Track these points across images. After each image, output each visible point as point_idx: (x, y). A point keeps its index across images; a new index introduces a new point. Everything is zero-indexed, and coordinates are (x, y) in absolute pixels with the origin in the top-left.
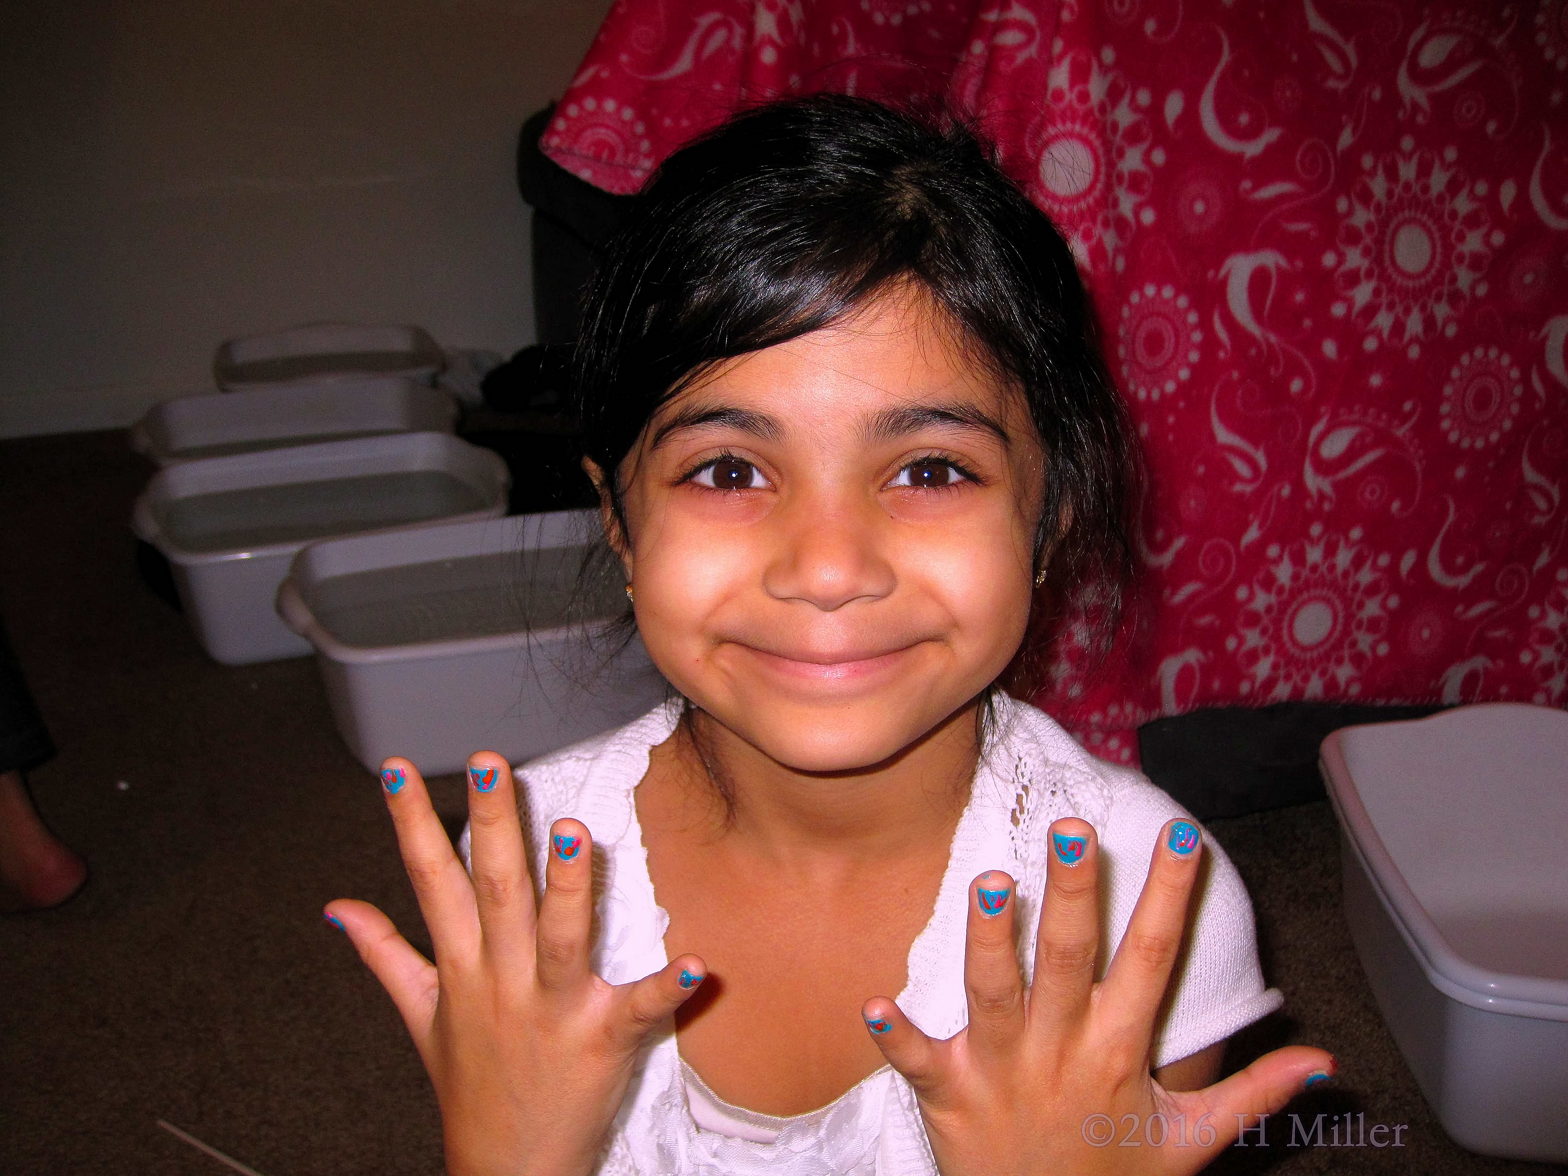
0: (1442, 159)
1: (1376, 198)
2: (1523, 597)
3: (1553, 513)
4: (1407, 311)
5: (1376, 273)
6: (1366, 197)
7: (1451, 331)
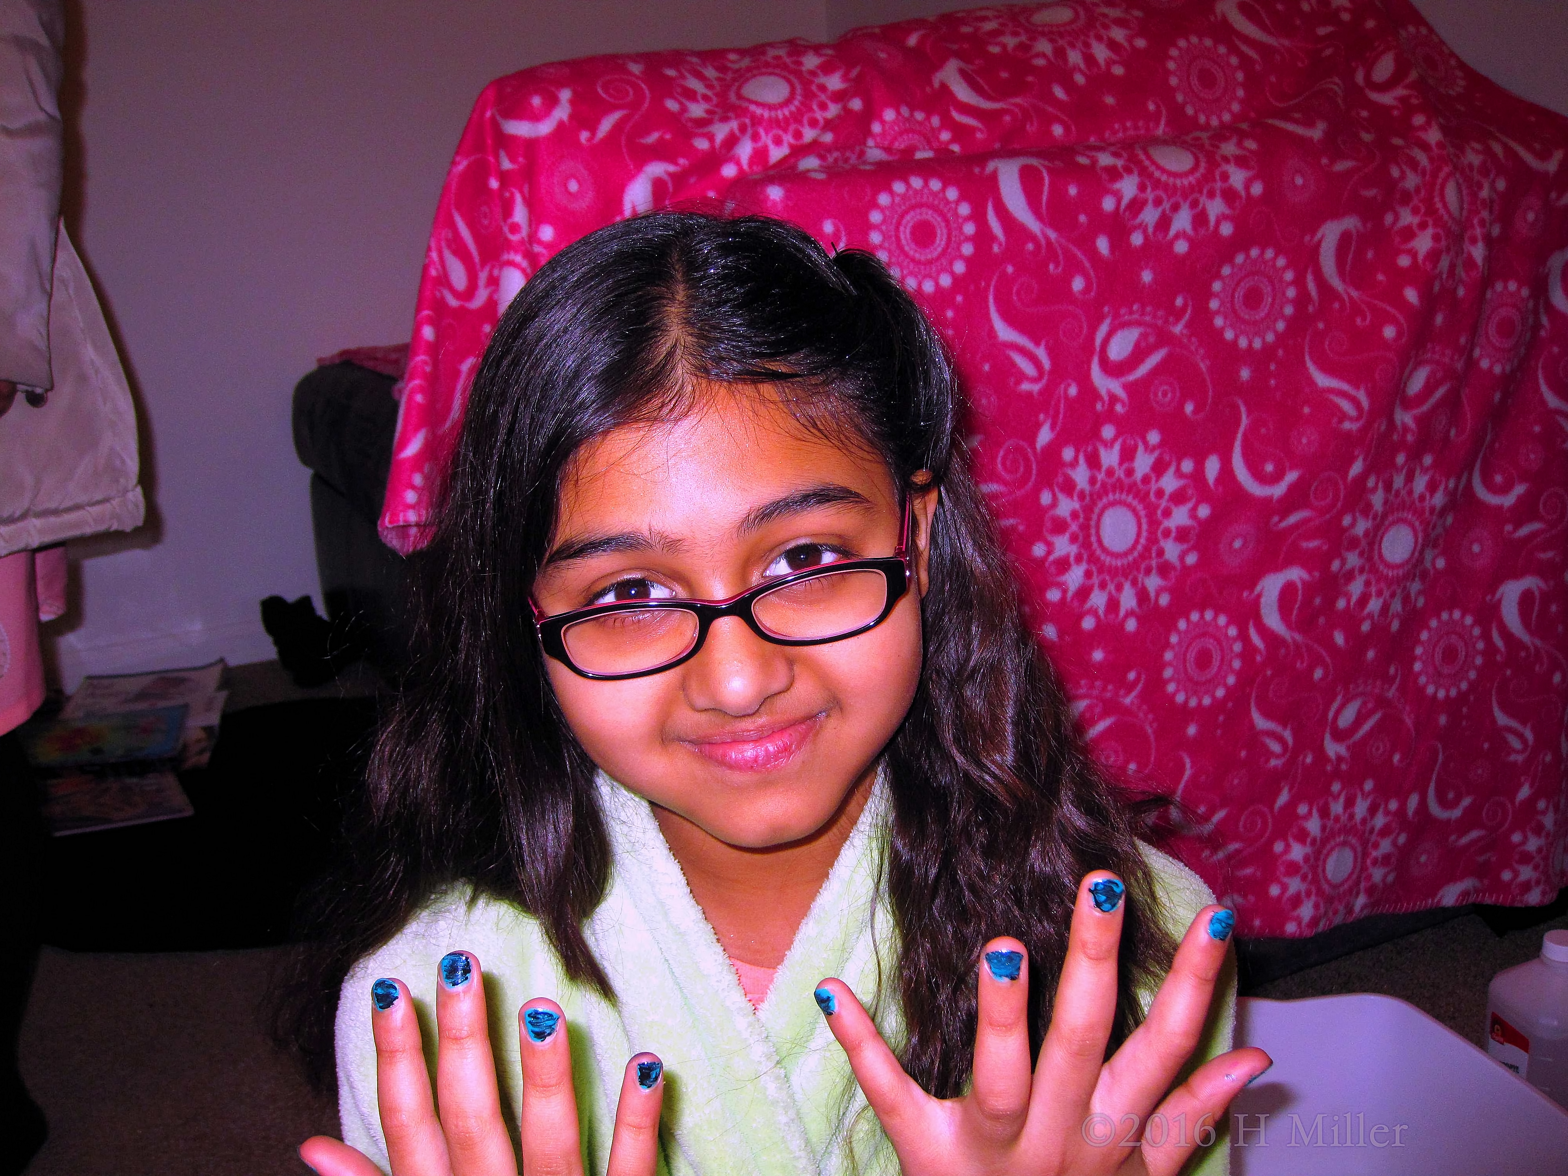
0: (1146, 443)
1: (1078, 488)
2: (1267, 835)
3: (1288, 755)
4: (1119, 588)
5: (1085, 557)
6: (1069, 487)
7: (1164, 600)
